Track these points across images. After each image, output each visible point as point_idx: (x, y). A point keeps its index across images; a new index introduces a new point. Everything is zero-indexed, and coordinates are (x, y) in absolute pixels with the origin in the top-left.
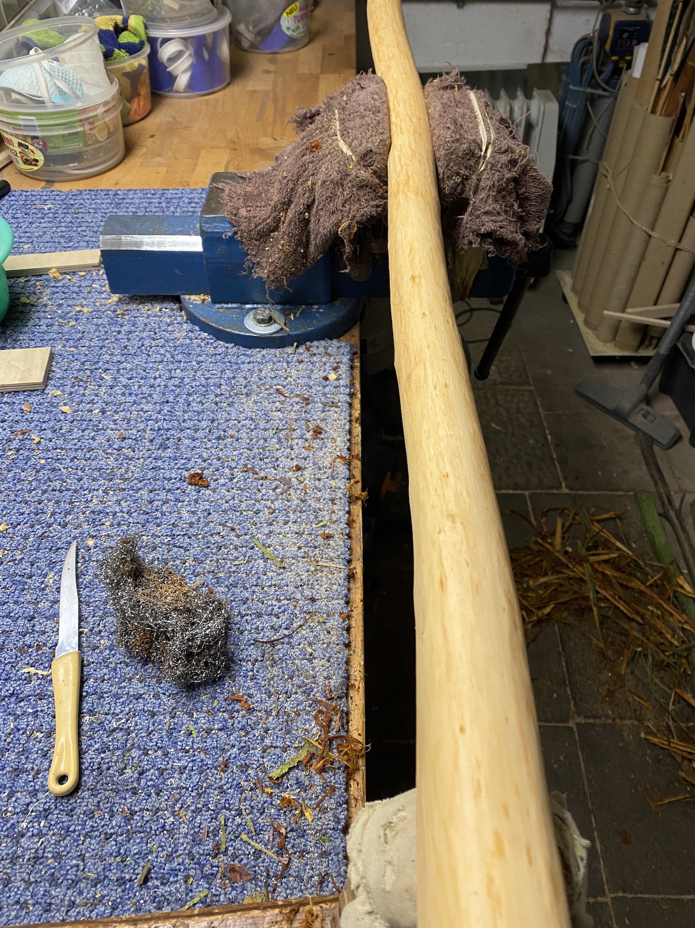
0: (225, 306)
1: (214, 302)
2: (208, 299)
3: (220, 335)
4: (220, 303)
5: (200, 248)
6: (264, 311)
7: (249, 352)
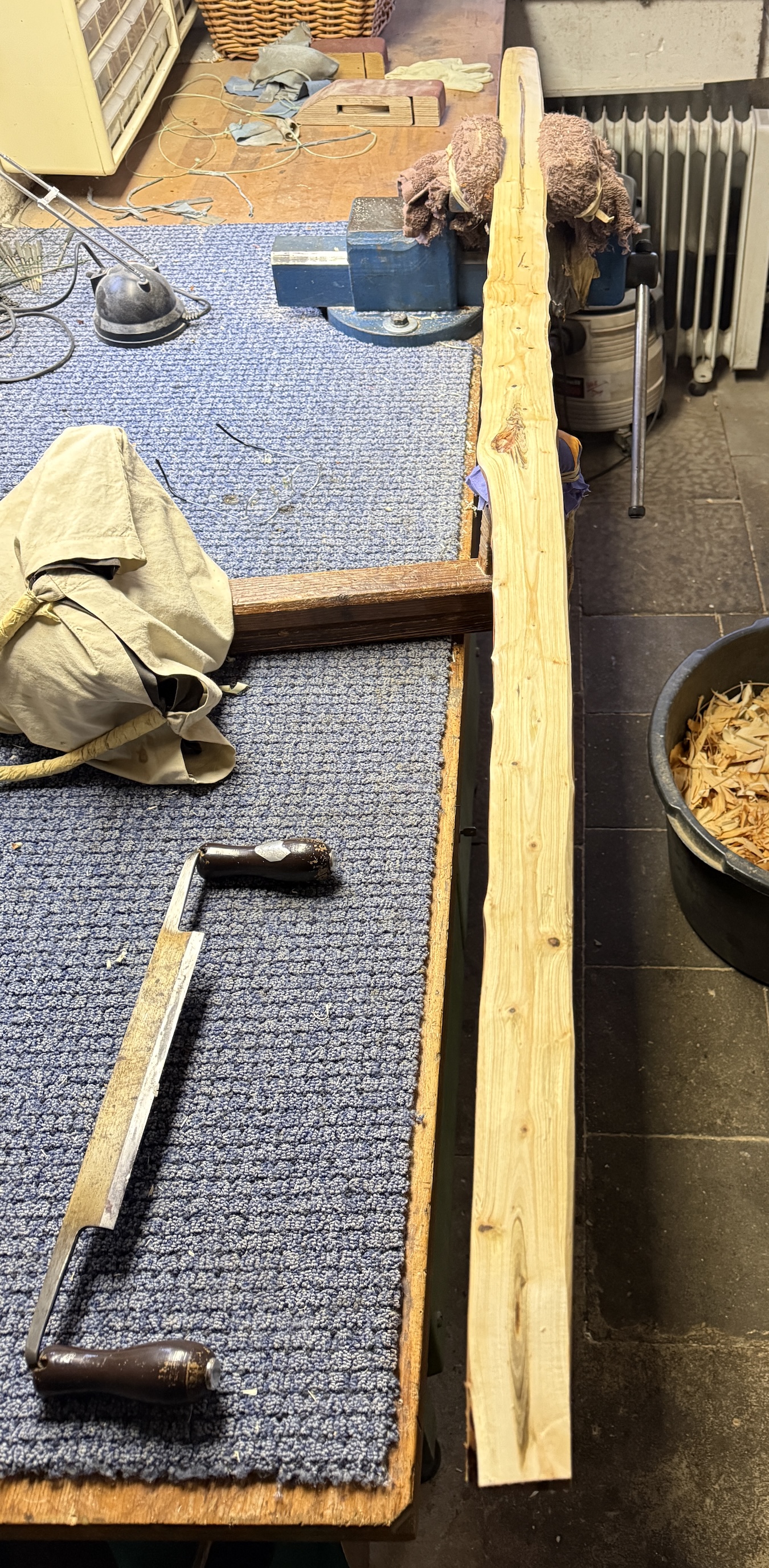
0: (366, 313)
1: (358, 310)
2: (353, 308)
3: (363, 337)
4: (362, 311)
5: (345, 262)
6: (400, 315)
7: (386, 349)
